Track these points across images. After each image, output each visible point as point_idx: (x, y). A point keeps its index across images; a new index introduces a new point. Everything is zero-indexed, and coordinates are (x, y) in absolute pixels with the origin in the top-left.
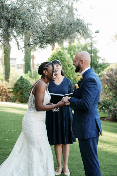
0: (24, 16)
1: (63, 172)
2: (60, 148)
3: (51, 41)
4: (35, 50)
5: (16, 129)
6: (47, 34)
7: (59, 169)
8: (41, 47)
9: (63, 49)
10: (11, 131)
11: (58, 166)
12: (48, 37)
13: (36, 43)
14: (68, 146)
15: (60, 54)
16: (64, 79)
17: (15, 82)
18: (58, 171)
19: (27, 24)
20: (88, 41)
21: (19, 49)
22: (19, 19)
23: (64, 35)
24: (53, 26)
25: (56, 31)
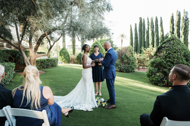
0: (81, 26)
1: (98, 94)
2: (97, 84)
3: (93, 37)
8: (88, 40)
9: (98, 41)
10: (76, 76)
12: (92, 35)
13: (86, 38)
14: (101, 83)
15: (97, 43)
16: (99, 53)
17: (77, 55)
18: (96, 94)
19: (82, 29)
20: (109, 38)
21: (79, 41)
22: (79, 27)
23: (99, 34)
24: (94, 30)
25: (95, 32)
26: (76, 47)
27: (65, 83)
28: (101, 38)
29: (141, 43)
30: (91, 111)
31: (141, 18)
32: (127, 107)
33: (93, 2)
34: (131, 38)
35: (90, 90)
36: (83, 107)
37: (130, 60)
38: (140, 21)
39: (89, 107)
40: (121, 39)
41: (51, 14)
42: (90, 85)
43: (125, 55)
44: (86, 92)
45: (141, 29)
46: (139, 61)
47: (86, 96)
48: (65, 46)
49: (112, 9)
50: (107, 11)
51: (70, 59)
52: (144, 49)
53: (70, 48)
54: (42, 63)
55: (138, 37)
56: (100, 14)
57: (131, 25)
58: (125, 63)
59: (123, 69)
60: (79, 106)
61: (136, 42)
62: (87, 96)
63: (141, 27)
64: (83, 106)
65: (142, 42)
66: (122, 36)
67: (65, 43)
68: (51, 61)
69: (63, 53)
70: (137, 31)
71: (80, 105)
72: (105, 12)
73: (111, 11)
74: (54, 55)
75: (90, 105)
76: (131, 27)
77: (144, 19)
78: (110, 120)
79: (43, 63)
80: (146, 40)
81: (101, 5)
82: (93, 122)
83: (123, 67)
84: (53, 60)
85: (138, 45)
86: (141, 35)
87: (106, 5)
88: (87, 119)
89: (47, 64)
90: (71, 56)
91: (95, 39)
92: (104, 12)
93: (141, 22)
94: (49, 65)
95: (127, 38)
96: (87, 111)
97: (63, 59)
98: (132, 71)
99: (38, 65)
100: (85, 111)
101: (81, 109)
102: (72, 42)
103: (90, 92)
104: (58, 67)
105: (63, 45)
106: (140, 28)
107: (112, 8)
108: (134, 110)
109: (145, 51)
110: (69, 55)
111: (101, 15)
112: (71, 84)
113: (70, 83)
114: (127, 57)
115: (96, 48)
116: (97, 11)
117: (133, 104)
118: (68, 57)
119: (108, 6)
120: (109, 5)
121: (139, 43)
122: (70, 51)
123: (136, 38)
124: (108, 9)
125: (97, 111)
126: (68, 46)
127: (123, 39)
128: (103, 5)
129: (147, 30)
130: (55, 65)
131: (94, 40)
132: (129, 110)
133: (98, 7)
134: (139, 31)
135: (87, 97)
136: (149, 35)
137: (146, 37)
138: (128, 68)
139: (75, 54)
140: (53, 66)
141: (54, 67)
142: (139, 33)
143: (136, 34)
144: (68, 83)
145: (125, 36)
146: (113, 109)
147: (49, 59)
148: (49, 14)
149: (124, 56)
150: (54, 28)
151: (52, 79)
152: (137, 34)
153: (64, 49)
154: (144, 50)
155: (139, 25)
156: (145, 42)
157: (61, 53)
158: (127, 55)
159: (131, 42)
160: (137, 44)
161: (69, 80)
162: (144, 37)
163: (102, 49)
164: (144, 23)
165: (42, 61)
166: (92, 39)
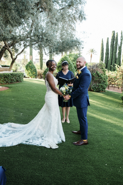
0: (47, 35)
1: (66, 120)
2: (64, 109)
3: (61, 51)
4: (54, 55)
5: (43, 93)
6: (60, 46)
7: (64, 119)
8: (56, 53)
9: (67, 55)
10: (41, 95)
11: (63, 117)
12: (60, 48)
13: (54, 52)
14: (69, 108)
15: (65, 57)
16: (69, 71)
17: (44, 70)
18: (63, 120)
19: (49, 39)
20: (78, 52)
21: (46, 54)
22: (45, 36)
23: (69, 47)
24: (63, 42)
25: (65, 45)
26: (43, 61)
27: (28, 103)
28: (70, 52)
29: (112, 60)
30: (56, 149)
31: (114, 32)
32: (102, 143)
33: (64, 8)
34: (101, 54)
35: (55, 120)
36: (46, 142)
37: (101, 78)
38: (113, 35)
39: (54, 142)
40: (90, 54)
41: (10, 18)
42: (56, 114)
43: (97, 72)
44: (51, 124)
45: (114, 43)
46: (110, 79)
47: (50, 128)
48: (32, 59)
49: (84, 18)
50: (79, 20)
51: (37, 74)
52: (117, 66)
53: (38, 62)
54: (5, 77)
55: (109, 53)
56: (70, 24)
57: (103, 39)
58: (96, 82)
59: (93, 88)
60: (40, 140)
61: (107, 58)
62: (52, 128)
63: (114, 42)
64: (46, 140)
65: (113, 58)
66: (92, 51)
67: (32, 57)
68: (15, 76)
69: (30, 66)
70: (108, 46)
71: (43, 139)
72: (77, 22)
73: (83, 21)
74: (21, 69)
75: (55, 139)
76: (102, 41)
77: (117, 33)
78: (80, 167)
79: (7, 78)
80: (118, 57)
81: (73, 13)
82: (58, 170)
83: (94, 86)
84: (18, 75)
85: (109, 62)
86: (113, 51)
87: (78, 13)
88: (50, 163)
89: (11, 79)
90: (38, 70)
91: (64, 53)
92: (75, 22)
93: (114, 37)
94: (13, 80)
95: (96, 54)
96: (51, 148)
97: (29, 74)
98: (102, 91)
99: (1, 79)
100: (48, 148)
101: (43, 145)
102: (39, 56)
103: (56, 123)
104: (23, 83)
105: (30, 59)
106: (112, 43)
107: (86, 17)
108: (111, 148)
109: (119, 69)
110: (36, 70)
111: (72, 25)
112: (34, 105)
113: (34, 103)
114: (98, 75)
115: (66, 66)
116: (67, 20)
117: (108, 137)
118: (35, 71)
119: (80, 14)
120: (82, 13)
121: (110, 59)
122: (37, 65)
123: (107, 54)
124: (81, 18)
125: (64, 149)
126: (36, 59)
127: (92, 54)
128: (75, 13)
129: (120, 45)
130: (20, 80)
131: (62, 54)
132: (105, 149)
133: (69, 15)
134: (111, 47)
135: (51, 130)
136: (121, 51)
137: (118, 53)
138: (98, 87)
139: (43, 69)
140: (17, 81)
141: (19, 82)
142: (111, 48)
143: (107, 50)
144: (31, 104)
145: (95, 52)
146: (84, 145)
147: (13, 74)
148: (8, 18)
149: (95, 74)
150: (13, 37)
151: (14, 97)
152: (109, 49)
153: (30, 63)
154: (117, 68)
155: (112, 39)
156: (116, 58)
157: (27, 67)
158: (99, 72)
159: (101, 57)
160: (108, 60)
161: (33, 99)
162: (116, 53)
163: (71, 65)
164: (117, 38)
165: (6, 76)
166: (61, 53)
